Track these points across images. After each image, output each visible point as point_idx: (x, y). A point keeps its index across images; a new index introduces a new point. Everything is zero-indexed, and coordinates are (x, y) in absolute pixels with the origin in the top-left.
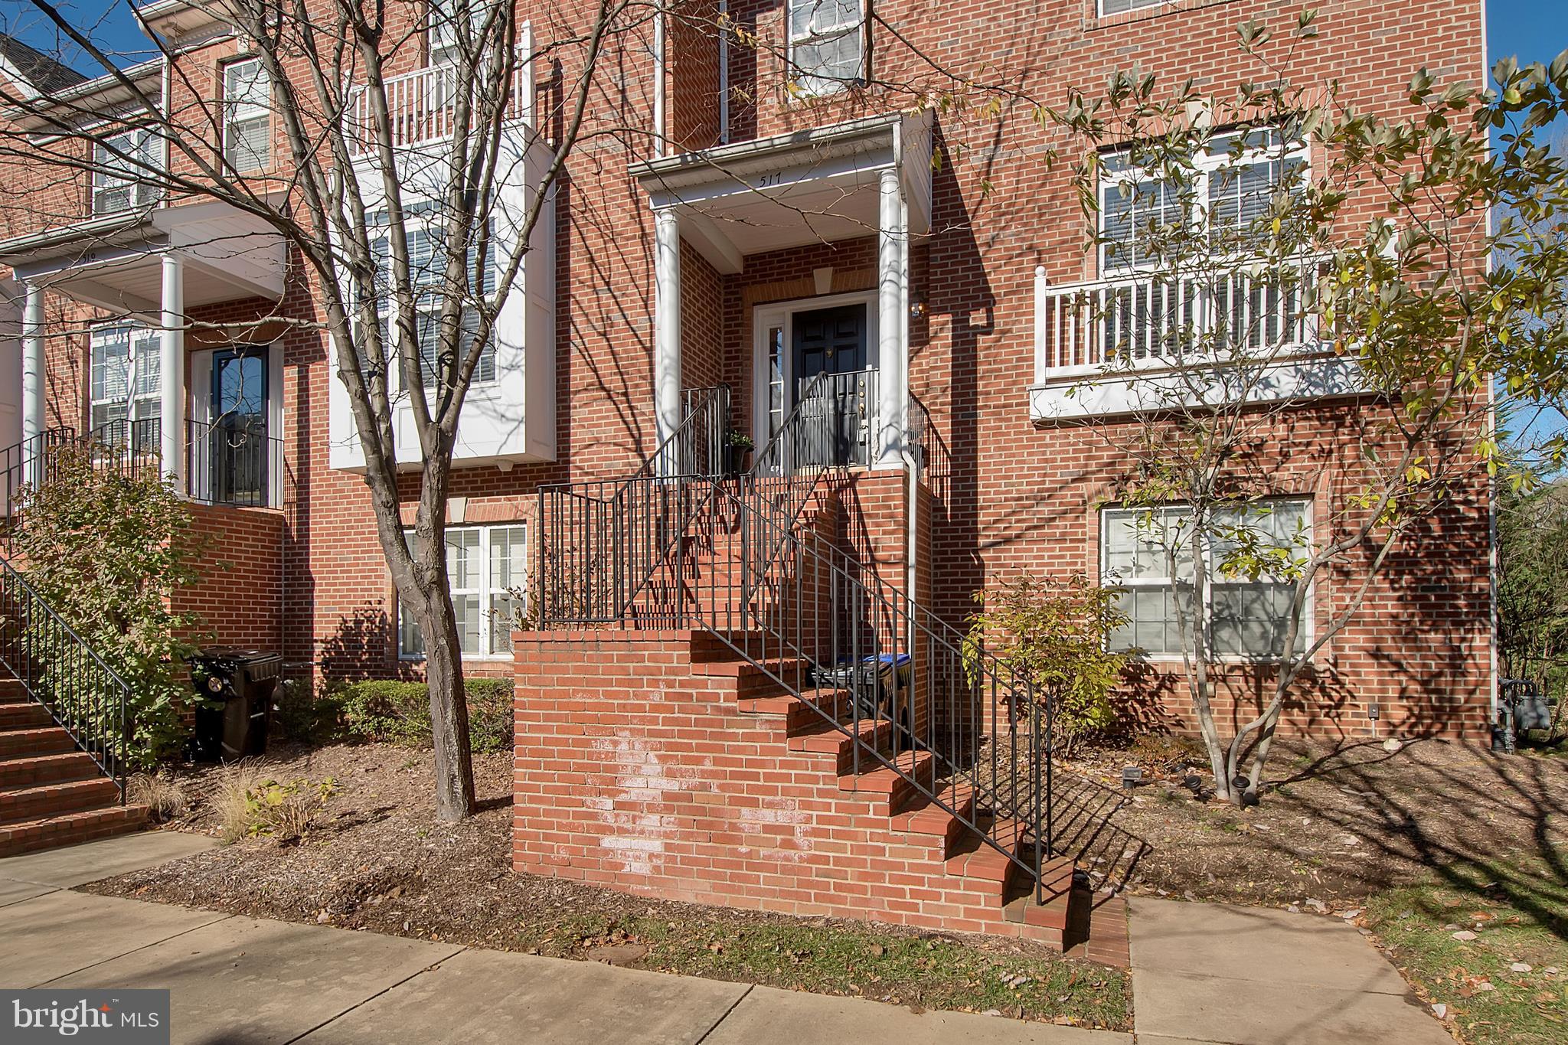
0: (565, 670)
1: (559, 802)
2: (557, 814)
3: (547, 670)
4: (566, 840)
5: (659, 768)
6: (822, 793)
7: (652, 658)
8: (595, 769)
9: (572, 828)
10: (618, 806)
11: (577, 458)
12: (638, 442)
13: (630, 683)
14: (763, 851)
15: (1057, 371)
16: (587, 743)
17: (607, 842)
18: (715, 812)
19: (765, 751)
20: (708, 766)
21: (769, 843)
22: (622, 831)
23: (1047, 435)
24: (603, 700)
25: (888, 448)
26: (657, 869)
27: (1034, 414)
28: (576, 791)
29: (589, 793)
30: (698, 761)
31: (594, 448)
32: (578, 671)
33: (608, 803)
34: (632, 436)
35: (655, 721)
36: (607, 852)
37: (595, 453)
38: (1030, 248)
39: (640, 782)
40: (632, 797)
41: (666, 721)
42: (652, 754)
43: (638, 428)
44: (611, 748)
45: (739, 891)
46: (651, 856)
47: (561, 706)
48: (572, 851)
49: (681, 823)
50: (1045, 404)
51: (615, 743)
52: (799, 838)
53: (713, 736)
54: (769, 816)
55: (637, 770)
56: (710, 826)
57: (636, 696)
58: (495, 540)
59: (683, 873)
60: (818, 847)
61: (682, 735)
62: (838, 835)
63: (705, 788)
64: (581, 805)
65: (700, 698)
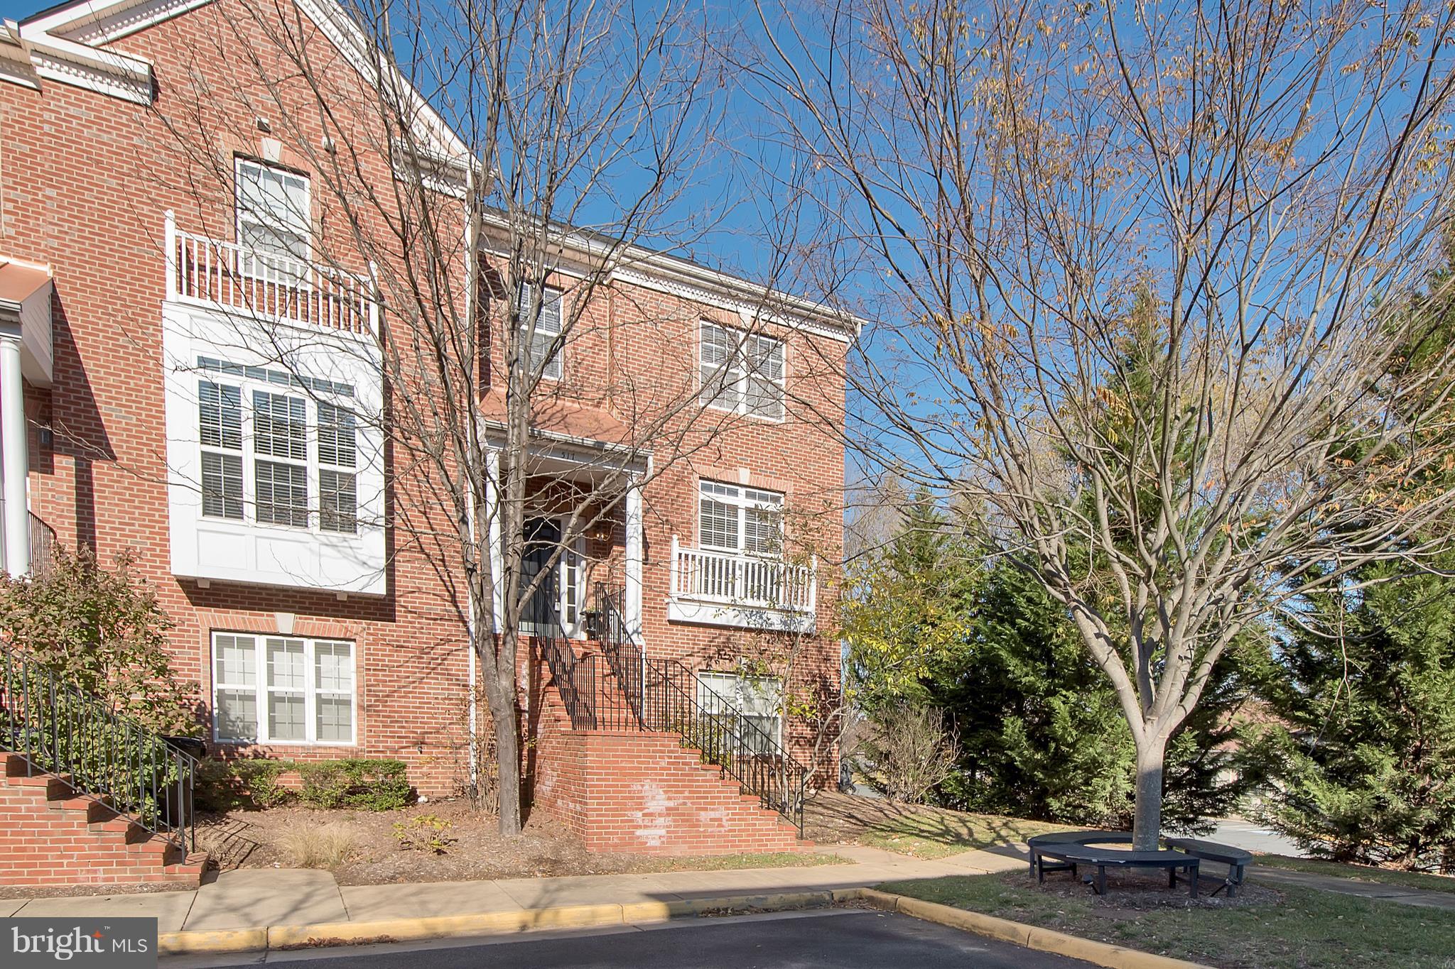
0: (617, 750)
1: (613, 815)
2: (612, 821)
3: (606, 750)
4: (617, 833)
5: (664, 796)
6: (733, 803)
7: (661, 745)
8: (632, 798)
9: (619, 827)
10: (644, 815)
11: (402, 599)
12: (453, 596)
13: (651, 757)
14: (710, 830)
15: (681, 594)
16: (628, 786)
17: (639, 832)
18: (689, 815)
19: (710, 787)
20: (687, 794)
21: (713, 826)
22: (646, 827)
23: (675, 628)
24: (636, 765)
25: (634, 631)
26: (663, 842)
27: (672, 618)
28: (621, 810)
29: (629, 810)
30: (682, 792)
31: (417, 595)
32: (622, 750)
33: (640, 814)
34: (449, 591)
35: (663, 775)
36: (638, 837)
37: (417, 598)
38: (667, 521)
39: (655, 803)
40: (650, 811)
41: (667, 774)
42: (661, 790)
43: (453, 587)
44: (640, 788)
45: (700, 847)
46: (660, 837)
47: (614, 768)
48: (620, 839)
49: (675, 821)
50: (675, 613)
51: (642, 786)
52: (724, 823)
53: (689, 781)
54: (713, 815)
55: (653, 798)
56: (687, 820)
57: (653, 763)
58: (320, 650)
59: (675, 843)
60: (732, 825)
61: (674, 781)
62: (739, 820)
63: (685, 804)
64: (624, 815)
65: (683, 764)
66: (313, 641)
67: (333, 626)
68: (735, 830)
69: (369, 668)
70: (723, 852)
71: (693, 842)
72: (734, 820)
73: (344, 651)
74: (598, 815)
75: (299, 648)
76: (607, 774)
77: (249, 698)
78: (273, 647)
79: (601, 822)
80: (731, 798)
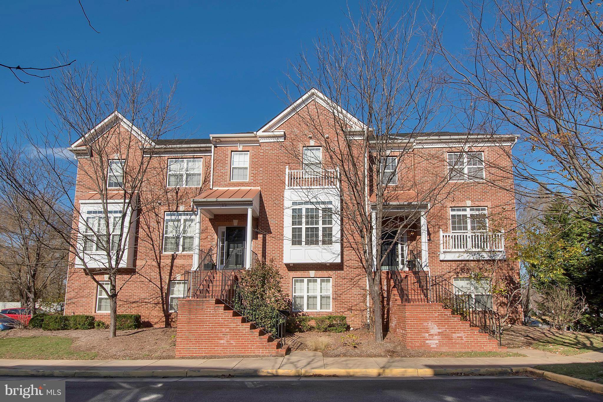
0: (417, 310)
1: (417, 335)
2: (416, 337)
3: (413, 310)
4: (419, 342)
5: (437, 328)
6: (467, 330)
7: (435, 308)
8: (424, 328)
9: (419, 340)
10: (429, 335)
11: (346, 263)
13: (430, 313)
14: (457, 341)
15: (445, 250)
16: (422, 324)
17: (427, 342)
18: (448, 335)
19: (457, 324)
20: (446, 327)
21: (458, 340)
22: (430, 340)
23: (442, 263)
24: (425, 316)
25: (425, 266)
26: (437, 346)
27: (441, 259)
28: (420, 333)
29: (423, 333)
30: (444, 326)
31: (350, 261)
32: (419, 310)
33: (427, 335)
35: (436, 319)
36: (427, 344)
39: (433, 330)
40: (432, 333)
41: (438, 319)
42: (435, 325)
45: (453, 348)
46: (436, 344)
47: (416, 317)
48: (420, 344)
49: (442, 337)
50: (442, 257)
51: (428, 324)
52: (463, 338)
53: (447, 321)
55: (433, 328)
56: (447, 337)
57: (432, 315)
58: (322, 281)
59: (443, 346)
60: (467, 339)
61: (441, 321)
62: (470, 337)
63: (446, 331)
64: (421, 335)
65: (444, 315)
66: (320, 279)
67: (325, 273)
68: (468, 342)
69: (335, 286)
70: (464, 350)
71: (450, 346)
72: (468, 337)
73: (328, 281)
74: (411, 335)
75: (315, 281)
76: (413, 319)
77: (302, 297)
78: (309, 281)
79: (412, 337)
80: (466, 328)
